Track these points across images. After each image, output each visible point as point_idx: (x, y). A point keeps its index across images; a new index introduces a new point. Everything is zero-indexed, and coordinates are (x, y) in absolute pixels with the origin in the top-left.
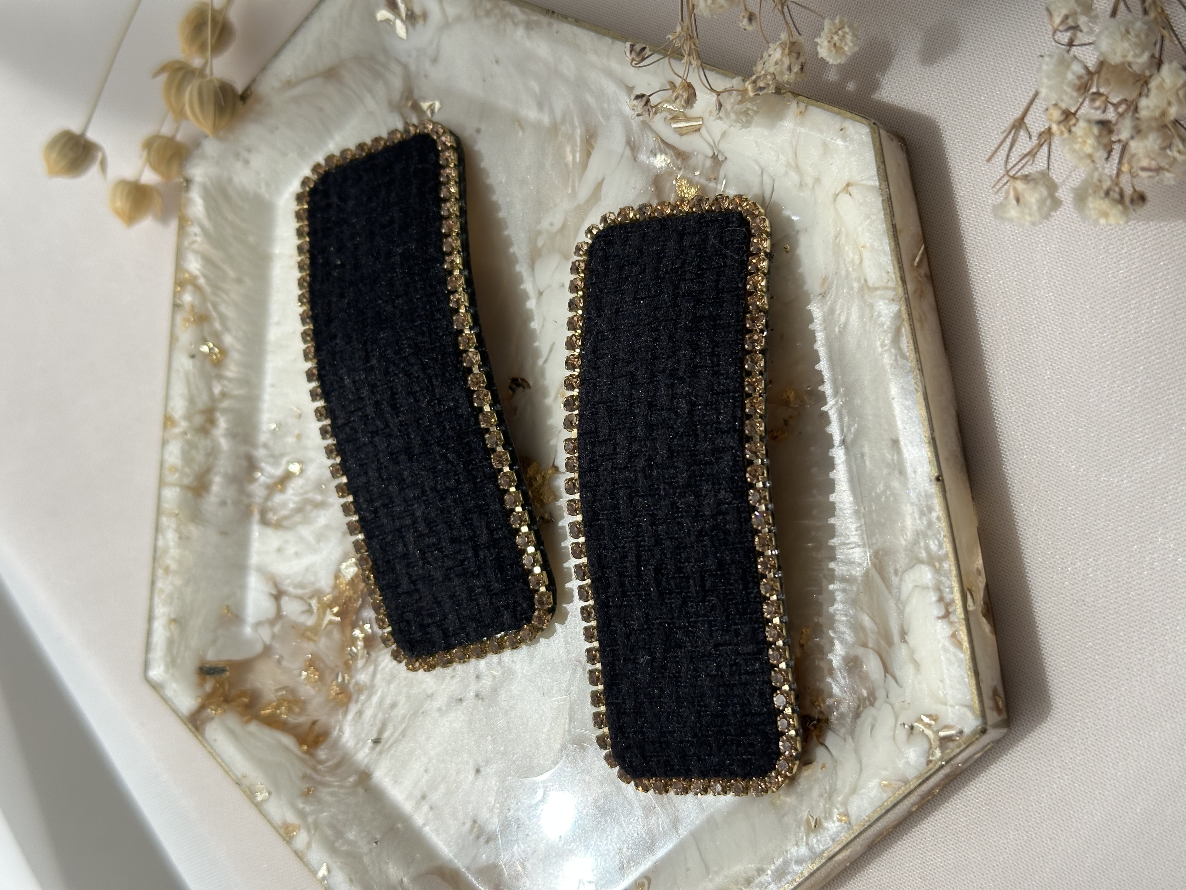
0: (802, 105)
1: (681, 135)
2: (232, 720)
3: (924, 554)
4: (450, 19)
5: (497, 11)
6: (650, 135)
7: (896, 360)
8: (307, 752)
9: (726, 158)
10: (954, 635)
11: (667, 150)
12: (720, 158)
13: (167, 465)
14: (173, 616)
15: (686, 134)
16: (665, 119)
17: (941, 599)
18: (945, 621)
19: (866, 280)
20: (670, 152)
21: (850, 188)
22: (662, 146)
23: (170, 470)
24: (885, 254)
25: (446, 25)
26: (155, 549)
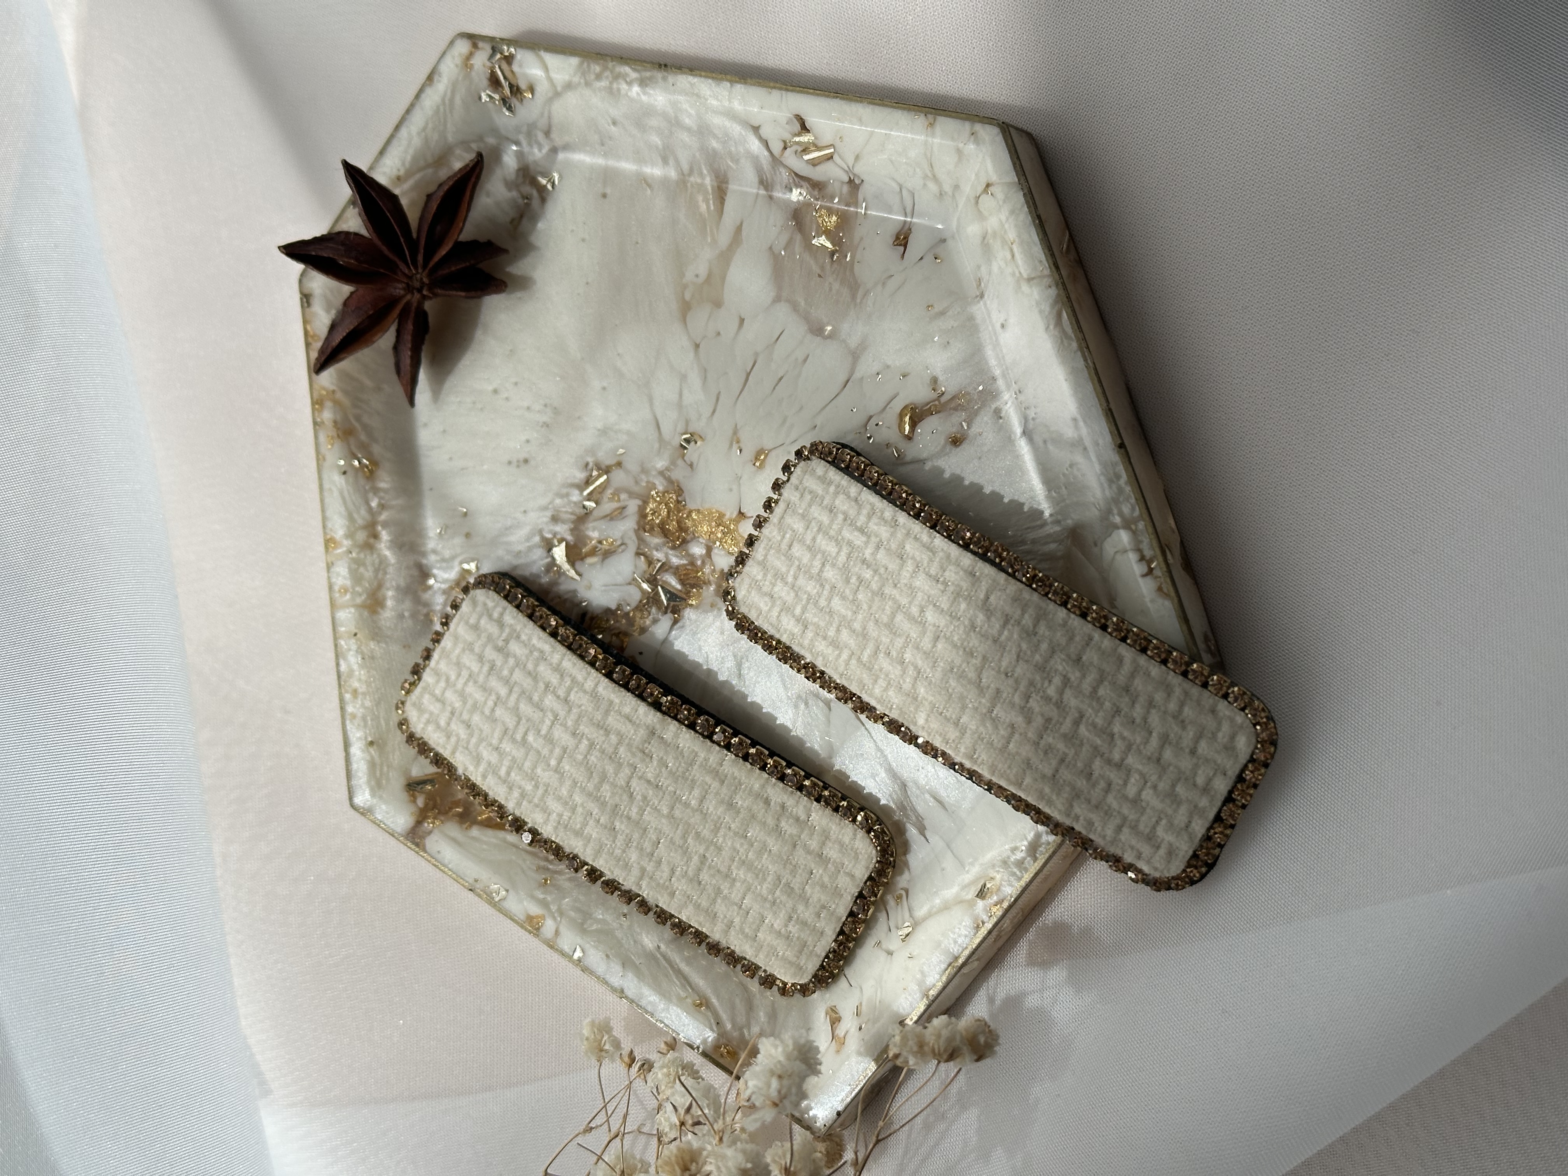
0: (930, 117)
2: (452, 829)
4: (559, 89)
6: (783, 170)
9: (862, 181)
10: (1160, 589)
12: (857, 181)
13: (336, 588)
15: (819, 163)
16: (795, 153)
17: (1142, 558)
18: (1150, 577)
20: (805, 184)
21: (990, 189)
22: (796, 180)
23: (340, 591)
24: (1035, 244)
25: (556, 95)
26: (339, 674)
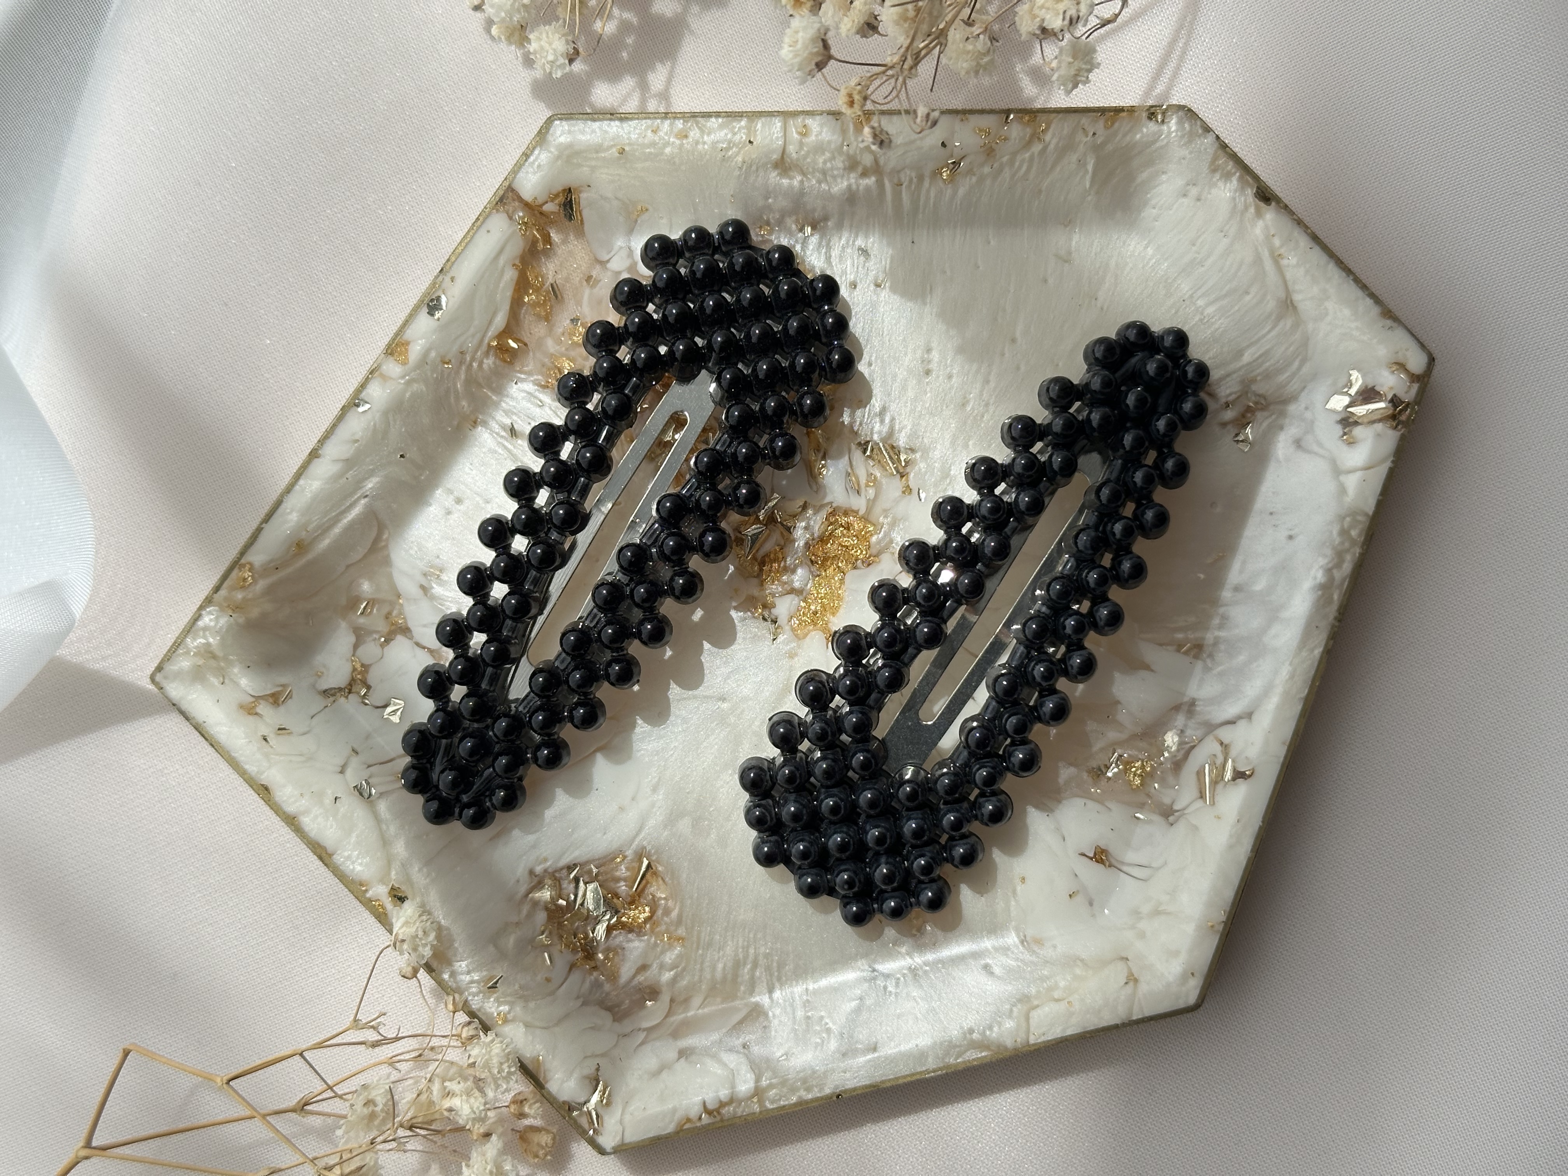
0: (1220, 928)
1: (1198, 773)
2: (516, 247)
3: (764, 1083)
4: (1343, 478)
5: (1347, 545)
6: (1199, 733)
7: (956, 1046)
8: (489, 345)
9: (1172, 825)
10: (689, 1120)
11: (1182, 752)
12: (1171, 819)
13: (808, 121)
14: (627, 148)
15: (1199, 779)
16: (1215, 755)
17: (722, 1104)
18: (702, 1109)
19: (1037, 1006)
20: (1180, 756)
21: (1131, 984)
22: (1188, 746)
23: (804, 126)
24: (1064, 1030)
25: (1337, 471)
26: (708, 115)
